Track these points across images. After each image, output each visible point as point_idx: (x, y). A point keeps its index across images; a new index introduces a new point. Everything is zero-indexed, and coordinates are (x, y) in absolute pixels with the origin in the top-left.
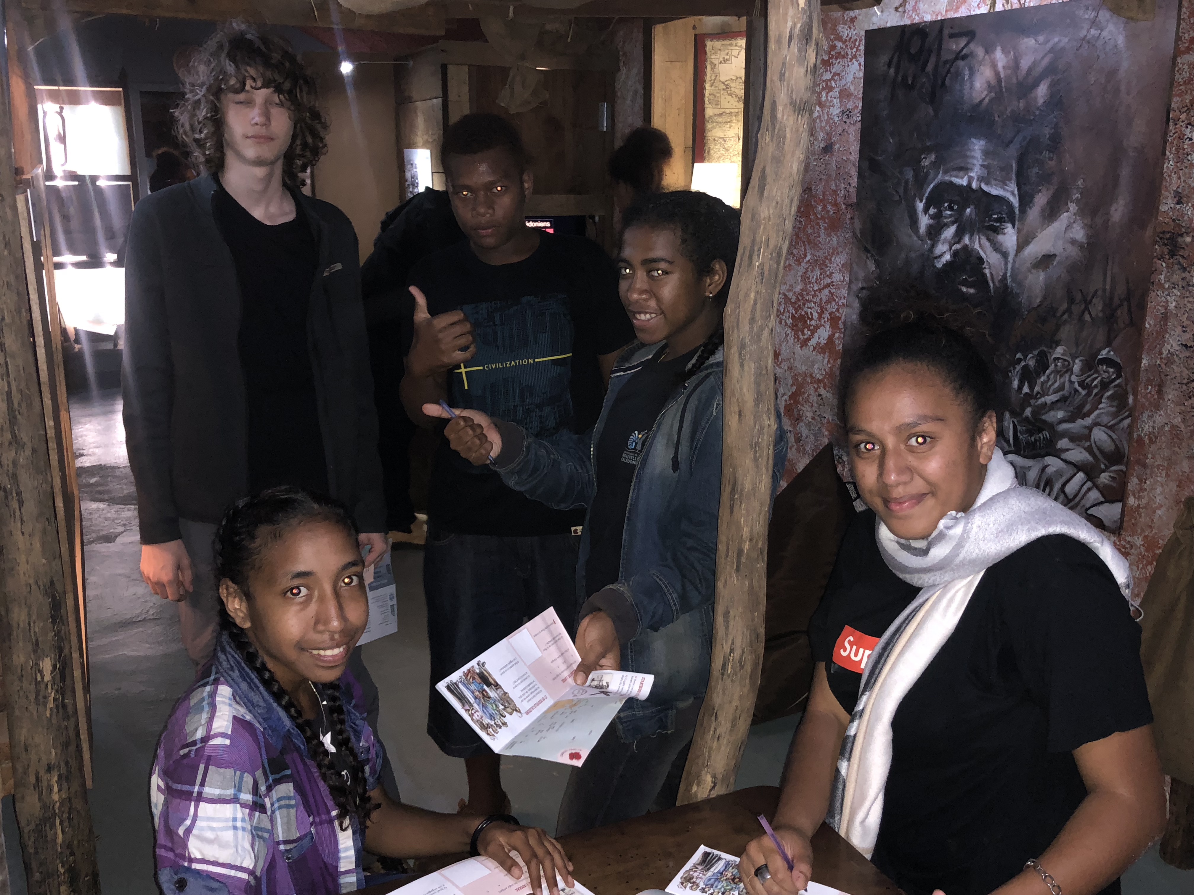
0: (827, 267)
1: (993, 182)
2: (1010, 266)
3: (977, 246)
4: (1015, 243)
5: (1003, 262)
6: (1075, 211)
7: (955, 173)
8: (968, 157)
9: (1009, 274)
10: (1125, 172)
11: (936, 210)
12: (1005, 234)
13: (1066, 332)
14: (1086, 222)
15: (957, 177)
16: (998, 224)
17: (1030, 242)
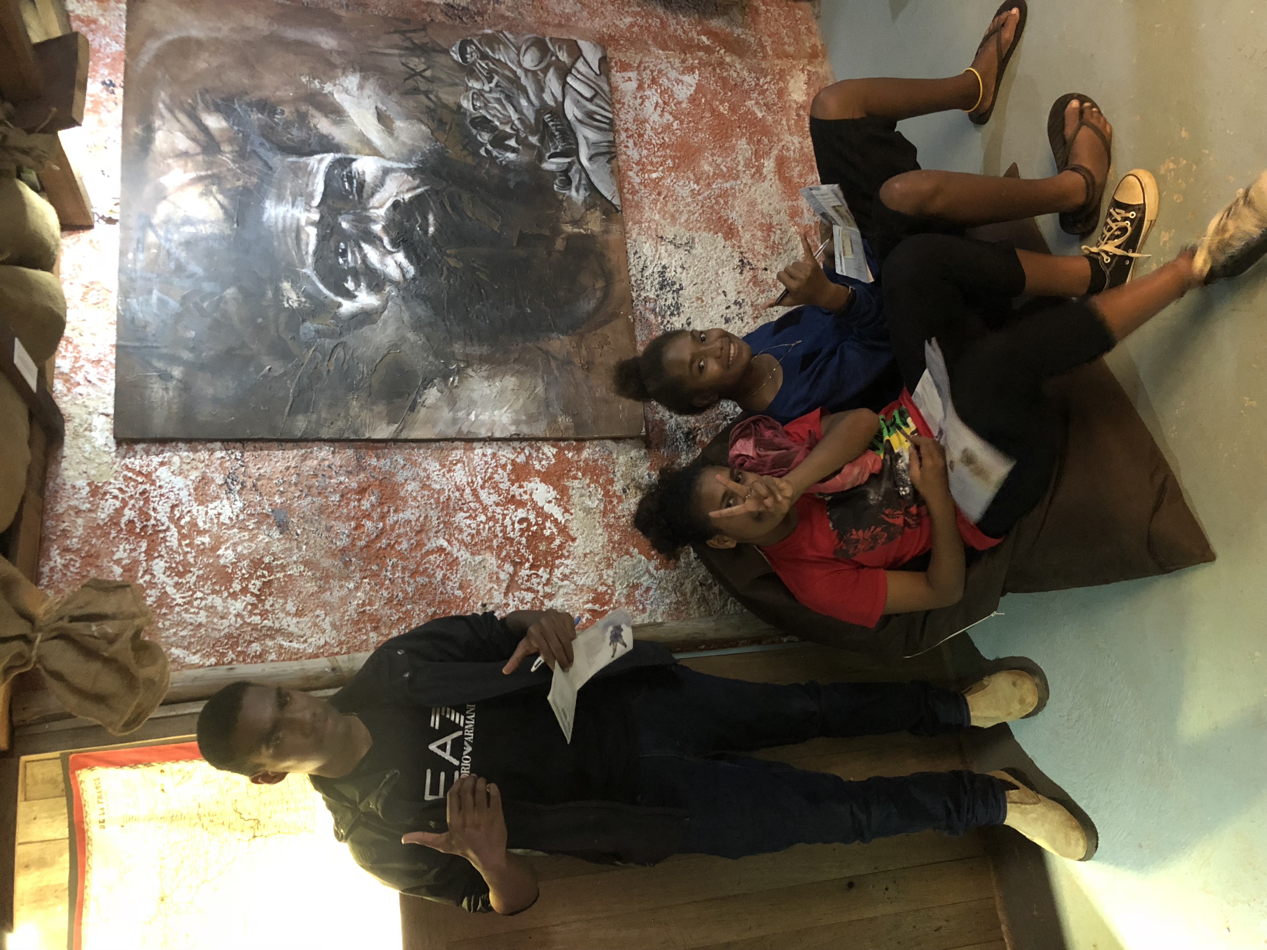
0: (449, 496)
1: (310, 189)
2: (395, 165)
3: (382, 212)
4: (371, 157)
5: (394, 174)
6: (331, 85)
7: (303, 247)
8: (284, 227)
9: (404, 166)
10: (292, 34)
11: (349, 278)
12: (364, 173)
13: (447, 98)
14: (340, 74)
15: (307, 244)
16: (355, 181)
17: (368, 139)
